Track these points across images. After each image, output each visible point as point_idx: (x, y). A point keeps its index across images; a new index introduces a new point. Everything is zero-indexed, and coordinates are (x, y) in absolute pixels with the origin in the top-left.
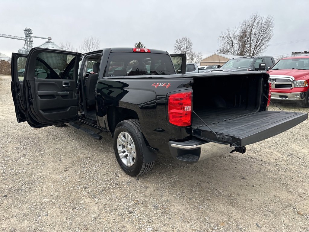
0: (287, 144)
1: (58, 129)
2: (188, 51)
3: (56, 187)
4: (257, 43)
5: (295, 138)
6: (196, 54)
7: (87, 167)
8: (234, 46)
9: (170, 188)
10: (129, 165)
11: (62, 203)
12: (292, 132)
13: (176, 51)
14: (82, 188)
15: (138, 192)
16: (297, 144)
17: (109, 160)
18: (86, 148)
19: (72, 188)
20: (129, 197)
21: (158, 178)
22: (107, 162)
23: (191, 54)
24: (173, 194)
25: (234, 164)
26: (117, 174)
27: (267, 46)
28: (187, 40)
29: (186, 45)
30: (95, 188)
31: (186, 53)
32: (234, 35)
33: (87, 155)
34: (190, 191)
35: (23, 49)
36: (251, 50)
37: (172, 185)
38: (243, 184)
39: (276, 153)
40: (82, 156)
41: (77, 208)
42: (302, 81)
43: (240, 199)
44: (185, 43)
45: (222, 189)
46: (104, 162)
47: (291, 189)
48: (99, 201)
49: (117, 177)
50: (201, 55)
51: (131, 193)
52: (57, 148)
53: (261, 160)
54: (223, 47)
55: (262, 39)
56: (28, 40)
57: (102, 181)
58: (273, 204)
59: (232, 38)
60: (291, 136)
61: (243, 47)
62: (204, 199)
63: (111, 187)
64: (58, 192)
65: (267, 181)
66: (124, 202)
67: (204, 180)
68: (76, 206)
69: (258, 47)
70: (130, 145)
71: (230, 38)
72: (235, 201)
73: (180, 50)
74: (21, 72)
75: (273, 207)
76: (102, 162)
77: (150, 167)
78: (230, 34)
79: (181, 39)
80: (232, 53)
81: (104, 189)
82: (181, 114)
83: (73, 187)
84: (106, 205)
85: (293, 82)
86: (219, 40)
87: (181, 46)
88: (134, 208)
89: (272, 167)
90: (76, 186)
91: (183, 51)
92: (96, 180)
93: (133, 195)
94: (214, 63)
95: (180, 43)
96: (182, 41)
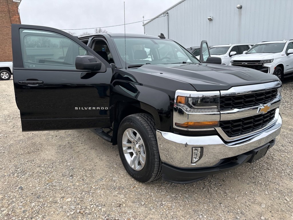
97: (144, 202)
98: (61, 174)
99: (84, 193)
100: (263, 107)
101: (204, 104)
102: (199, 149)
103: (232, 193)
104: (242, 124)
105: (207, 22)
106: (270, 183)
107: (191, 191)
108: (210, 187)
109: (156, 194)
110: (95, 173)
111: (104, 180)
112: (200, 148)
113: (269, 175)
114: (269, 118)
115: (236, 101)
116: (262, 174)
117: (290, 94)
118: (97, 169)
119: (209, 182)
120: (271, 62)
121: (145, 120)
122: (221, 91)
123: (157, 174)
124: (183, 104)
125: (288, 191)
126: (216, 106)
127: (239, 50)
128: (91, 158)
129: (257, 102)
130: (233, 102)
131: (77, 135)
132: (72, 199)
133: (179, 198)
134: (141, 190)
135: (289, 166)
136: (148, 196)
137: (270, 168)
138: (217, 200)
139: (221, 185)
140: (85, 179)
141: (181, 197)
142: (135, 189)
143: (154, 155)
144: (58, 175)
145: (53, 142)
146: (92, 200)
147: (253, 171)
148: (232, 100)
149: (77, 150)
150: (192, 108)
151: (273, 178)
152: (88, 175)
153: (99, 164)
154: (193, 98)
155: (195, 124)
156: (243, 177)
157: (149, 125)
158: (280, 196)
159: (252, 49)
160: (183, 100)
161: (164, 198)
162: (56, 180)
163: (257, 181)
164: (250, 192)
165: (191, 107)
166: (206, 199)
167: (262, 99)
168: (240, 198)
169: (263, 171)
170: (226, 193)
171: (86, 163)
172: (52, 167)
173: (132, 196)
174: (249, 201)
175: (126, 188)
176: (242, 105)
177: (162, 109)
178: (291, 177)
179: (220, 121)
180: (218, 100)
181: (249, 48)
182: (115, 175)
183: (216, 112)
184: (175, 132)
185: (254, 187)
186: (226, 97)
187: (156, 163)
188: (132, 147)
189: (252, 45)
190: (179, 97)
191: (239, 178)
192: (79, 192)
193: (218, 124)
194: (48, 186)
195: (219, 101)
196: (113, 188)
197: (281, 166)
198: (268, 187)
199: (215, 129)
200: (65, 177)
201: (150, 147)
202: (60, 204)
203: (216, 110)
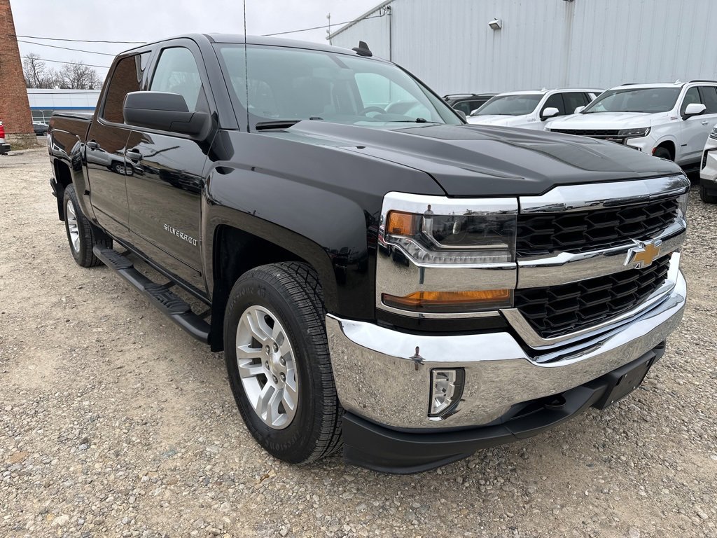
97: (289, 525)
98: (55, 436)
99: (111, 498)
100: (640, 250)
101: (471, 237)
102: (452, 373)
103: (546, 494)
104: (581, 297)
105: (486, 32)
106: (651, 461)
107: (429, 487)
108: (484, 474)
109: (326, 500)
110: (156, 433)
111: (179, 455)
112: (454, 372)
113: (648, 438)
114: (654, 279)
115: (567, 230)
116: (627, 435)
117: (690, 217)
118: (165, 419)
119: (482, 460)
120: (644, 135)
121: (298, 283)
122: (521, 198)
123: (331, 441)
124: (406, 236)
125: (703, 485)
126: (506, 242)
127: (565, 103)
128: (152, 386)
129: (626, 234)
130: (555, 232)
131: (127, 317)
132: (71, 517)
133: (392, 511)
134: (284, 487)
135: (699, 410)
136: (301, 507)
137: (649, 418)
138: (504, 518)
139: (514, 470)
140: (125, 450)
141: (398, 508)
142: (266, 482)
143: (322, 388)
144: (46, 439)
145: (54, 339)
146: (133, 522)
147: (602, 426)
148: (554, 226)
149: (117, 362)
150: (431, 250)
151: (658, 446)
152: (134, 439)
153: (174, 404)
154: (437, 219)
155: (443, 299)
156: (576, 442)
157: (309, 298)
158: (679, 502)
159: (597, 102)
160: (407, 225)
161: (348, 513)
162: (36, 455)
163: (615, 457)
164: (597, 490)
165: (429, 246)
166: (472, 516)
167: (637, 226)
168: (569, 509)
169: (629, 424)
170: (527, 494)
171: (136, 401)
172: (36, 412)
173: (254, 506)
174: (595, 519)
175: (241, 481)
176: (583, 241)
177: (345, 249)
178: (706, 442)
179: (516, 290)
180: (510, 227)
181: (589, 100)
182: (213, 437)
183: (504, 262)
184: (381, 322)
185: (606, 473)
186: (537, 218)
187: (327, 410)
188: (263, 361)
189: (597, 94)
190: (393, 215)
191: (566, 447)
192: (97, 495)
193: (509, 299)
194: (7, 473)
195: (514, 230)
196: (201, 479)
197: (678, 410)
198: (646, 474)
199: (501, 313)
200: (65, 443)
201: (310, 364)
202: (32, 533)
203: (505, 256)
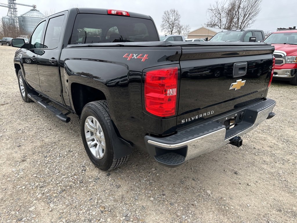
0: (281, 127)
1: (28, 106)
2: (176, 24)
3: (3, 185)
4: (244, 17)
5: (288, 120)
6: (183, 27)
7: (50, 156)
8: (222, 20)
9: (148, 187)
10: (98, 157)
11: (5, 210)
12: (284, 113)
13: (164, 23)
14: (37, 186)
15: (106, 193)
16: (292, 128)
17: (77, 147)
18: (54, 129)
19: (24, 187)
20: (95, 202)
21: (134, 172)
22: (75, 149)
23: (179, 26)
24: (150, 197)
25: (224, 153)
26: (84, 167)
27: (254, 21)
28: (176, 13)
29: (174, 17)
30: (54, 188)
31: (174, 25)
32: (223, 8)
33: (53, 139)
34: (172, 192)
35: (7, 17)
36: (238, 25)
37: (150, 183)
38: (235, 181)
39: (271, 139)
40: (47, 140)
41: (23, 220)
42: (294, 56)
43: (233, 204)
44: (173, 15)
45: (211, 188)
46: (72, 150)
47: (293, 190)
48: (55, 207)
49: (83, 171)
50: (188, 28)
51: (98, 195)
52: (20, 130)
53: (254, 148)
54: (211, 20)
55: (250, 13)
56: (12, 7)
57: (63, 177)
58: (274, 212)
59: (220, 11)
60: (284, 118)
61: (231, 21)
62: (188, 204)
63: (74, 185)
64: (4, 194)
65: (263, 177)
66: (86, 209)
67: (189, 176)
68: (22, 215)
69: (246, 22)
70: (100, 133)
71: (218, 11)
72: (227, 208)
73: (168, 22)
74: (4, 41)
75: (275, 216)
76: (69, 149)
77: (124, 160)
78: (219, 6)
79: (169, 11)
80: (220, 26)
81: (64, 188)
82: (163, 99)
83: (26, 186)
84: (62, 213)
85: (284, 57)
86: (208, 13)
87: (169, 18)
88: (98, 219)
89: (268, 158)
90: (30, 184)
91: (171, 23)
92: (57, 174)
93: (100, 199)
94: (201, 37)
95: (169, 15)
96: (171, 13)
